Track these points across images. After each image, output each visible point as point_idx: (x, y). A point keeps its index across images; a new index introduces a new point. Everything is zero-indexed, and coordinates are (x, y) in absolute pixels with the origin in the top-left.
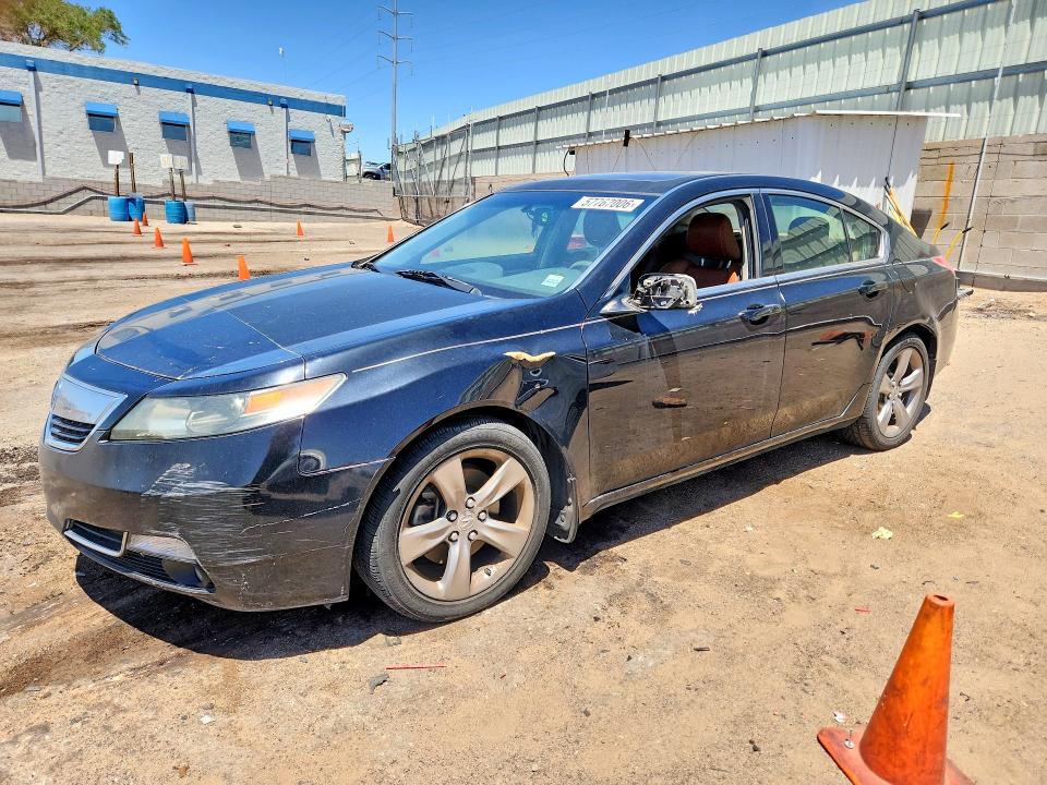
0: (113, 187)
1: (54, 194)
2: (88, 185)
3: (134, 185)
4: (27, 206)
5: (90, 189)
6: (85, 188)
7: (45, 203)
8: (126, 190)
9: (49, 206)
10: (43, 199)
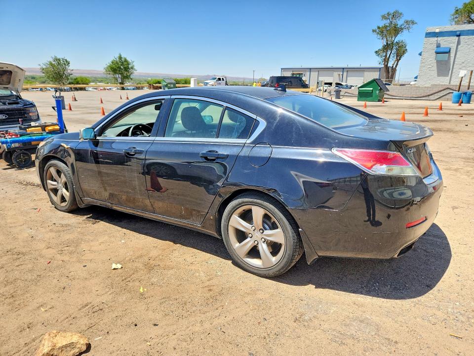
0: (458, 87)
1: (434, 92)
2: (449, 87)
3: (469, 86)
4: (421, 97)
5: (450, 89)
6: (448, 88)
7: (429, 96)
8: (464, 89)
9: (430, 97)
10: (429, 94)
